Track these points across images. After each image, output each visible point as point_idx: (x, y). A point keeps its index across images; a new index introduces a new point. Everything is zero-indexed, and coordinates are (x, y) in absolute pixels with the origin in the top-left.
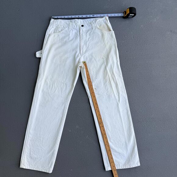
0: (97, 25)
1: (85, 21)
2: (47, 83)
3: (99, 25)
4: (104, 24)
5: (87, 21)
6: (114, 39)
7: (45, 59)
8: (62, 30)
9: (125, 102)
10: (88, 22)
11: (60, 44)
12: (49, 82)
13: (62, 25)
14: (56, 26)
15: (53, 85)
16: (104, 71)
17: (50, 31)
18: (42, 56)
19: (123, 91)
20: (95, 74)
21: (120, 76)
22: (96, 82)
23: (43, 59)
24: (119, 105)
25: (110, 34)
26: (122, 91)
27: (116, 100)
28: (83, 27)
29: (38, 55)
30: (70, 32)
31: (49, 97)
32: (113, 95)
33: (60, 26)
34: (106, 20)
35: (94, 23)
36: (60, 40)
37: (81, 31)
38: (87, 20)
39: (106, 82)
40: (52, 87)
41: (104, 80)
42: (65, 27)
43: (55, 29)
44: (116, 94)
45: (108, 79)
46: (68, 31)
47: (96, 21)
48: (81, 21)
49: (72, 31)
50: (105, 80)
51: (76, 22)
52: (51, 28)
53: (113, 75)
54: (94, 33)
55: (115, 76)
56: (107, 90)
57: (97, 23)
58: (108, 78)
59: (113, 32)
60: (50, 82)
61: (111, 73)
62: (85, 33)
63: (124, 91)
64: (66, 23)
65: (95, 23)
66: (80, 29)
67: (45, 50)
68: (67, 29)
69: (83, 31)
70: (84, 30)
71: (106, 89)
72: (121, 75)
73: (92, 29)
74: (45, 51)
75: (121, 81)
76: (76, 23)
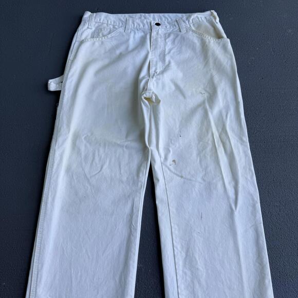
0: (192, 25)
1: (162, 17)
2: (79, 150)
3: (196, 25)
4: (207, 24)
5: (167, 17)
6: (231, 55)
7: (71, 93)
8: (110, 33)
9: (250, 208)
10: (170, 20)
11: (106, 61)
12: (83, 148)
13: (109, 23)
14: (97, 25)
15: (94, 155)
16: (202, 123)
17: (82, 34)
18: (64, 86)
19: (249, 178)
20: (178, 126)
21: (241, 139)
22: (177, 145)
23: (66, 93)
24: (236, 213)
25: (221, 44)
26: (246, 179)
27: (228, 198)
28: (160, 26)
29: (53, 85)
30: (129, 36)
31: (87, 185)
32: (220, 185)
33: (105, 25)
34: (212, 17)
35: (184, 21)
36: (106, 52)
37: (154, 34)
38: (168, 15)
39: (204, 148)
40: (94, 159)
41: (199, 143)
42: (116, 27)
43: (95, 30)
44: (229, 183)
45: (210, 142)
46: (124, 34)
47: (190, 16)
48: (154, 15)
49: (135, 33)
50: (201, 143)
51: (143, 18)
52: (84, 29)
53: (223, 136)
54: (184, 39)
55: (228, 138)
56: (206, 168)
57: (191, 20)
58: (211, 139)
59: (229, 40)
60: (86, 146)
61: (220, 130)
62: (163, 39)
63: (252, 177)
64: (120, 20)
65: (187, 22)
66: (151, 30)
67: (70, 74)
68: (121, 30)
69: (158, 33)
70: (160, 32)
71: (201, 166)
72: (246, 139)
73: (180, 31)
74: (72, 76)
75: (245, 152)
76: (143, 20)
